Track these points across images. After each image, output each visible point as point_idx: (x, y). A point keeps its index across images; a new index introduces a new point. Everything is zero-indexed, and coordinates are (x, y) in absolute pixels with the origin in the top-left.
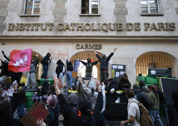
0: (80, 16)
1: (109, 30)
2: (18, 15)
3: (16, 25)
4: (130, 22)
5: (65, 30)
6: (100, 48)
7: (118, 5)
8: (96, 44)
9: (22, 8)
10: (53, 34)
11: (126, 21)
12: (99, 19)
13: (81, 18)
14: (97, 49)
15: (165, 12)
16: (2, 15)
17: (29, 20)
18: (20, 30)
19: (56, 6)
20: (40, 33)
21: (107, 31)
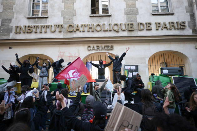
0: (91, 16)
1: (120, 30)
2: (25, 16)
3: (23, 28)
4: (141, 22)
5: (75, 32)
6: (112, 49)
7: (128, 5)
8: (108, 45)
9: (29, 10)
10: (63, 36)
11: (137, 21)
12: (110, 19)
13: (91, 19)
14: (109, 50)
15: (175, 11)
16: (8, 18)
17: (37, 21)
18: (27, 32)
19: (64, 7)
20: (49, 35)
21: (118, 31)
